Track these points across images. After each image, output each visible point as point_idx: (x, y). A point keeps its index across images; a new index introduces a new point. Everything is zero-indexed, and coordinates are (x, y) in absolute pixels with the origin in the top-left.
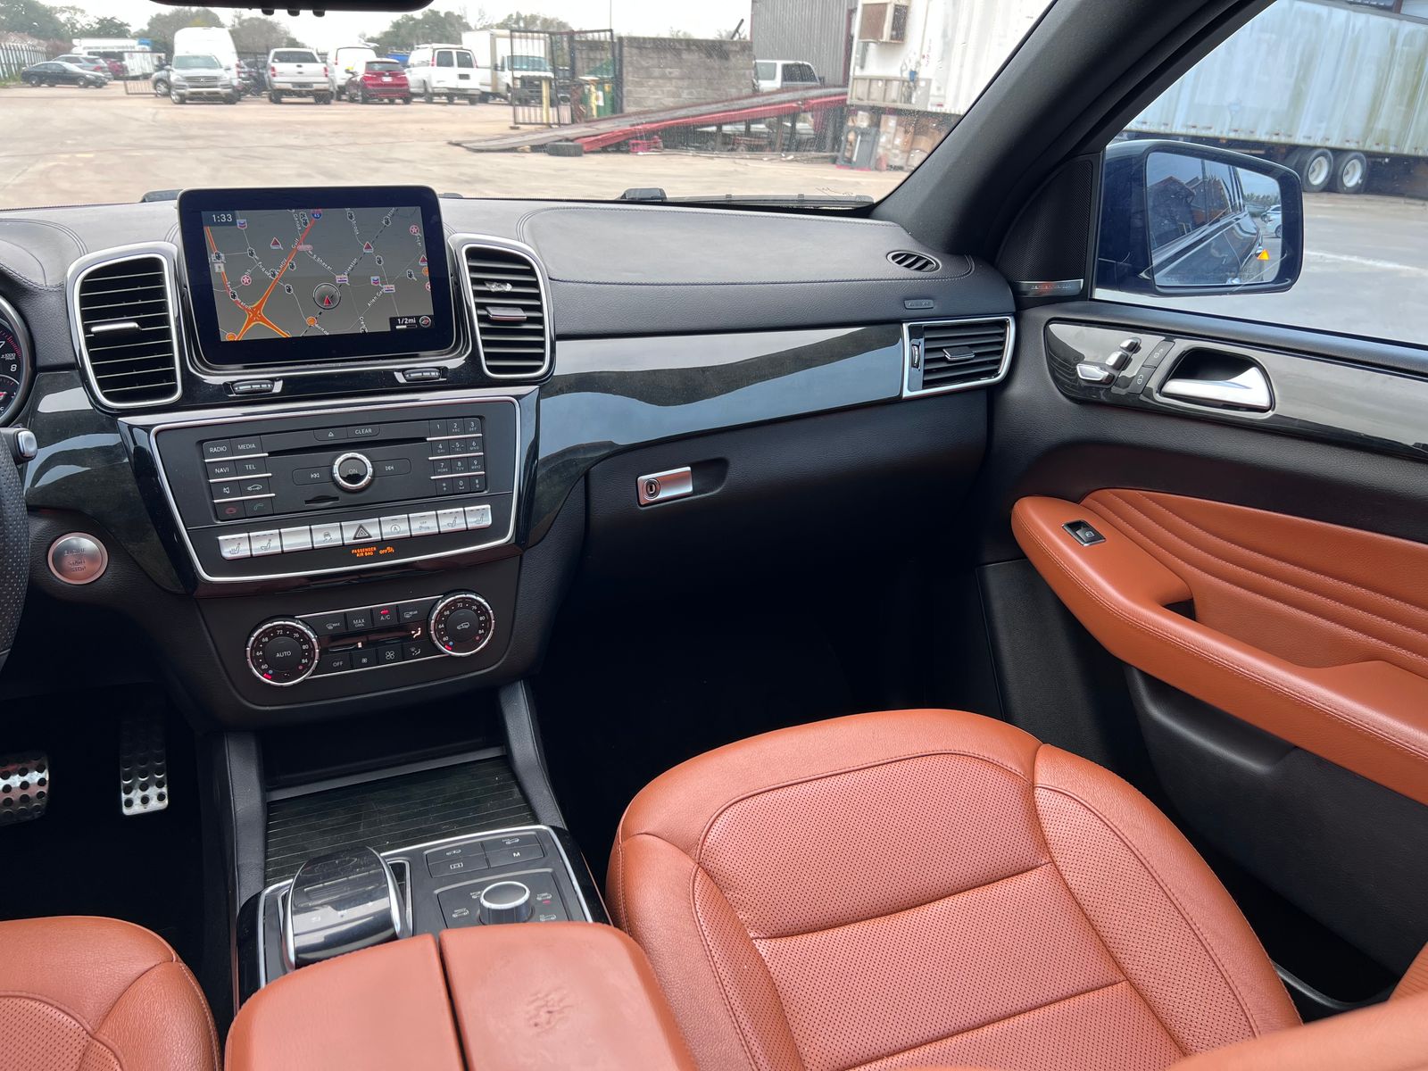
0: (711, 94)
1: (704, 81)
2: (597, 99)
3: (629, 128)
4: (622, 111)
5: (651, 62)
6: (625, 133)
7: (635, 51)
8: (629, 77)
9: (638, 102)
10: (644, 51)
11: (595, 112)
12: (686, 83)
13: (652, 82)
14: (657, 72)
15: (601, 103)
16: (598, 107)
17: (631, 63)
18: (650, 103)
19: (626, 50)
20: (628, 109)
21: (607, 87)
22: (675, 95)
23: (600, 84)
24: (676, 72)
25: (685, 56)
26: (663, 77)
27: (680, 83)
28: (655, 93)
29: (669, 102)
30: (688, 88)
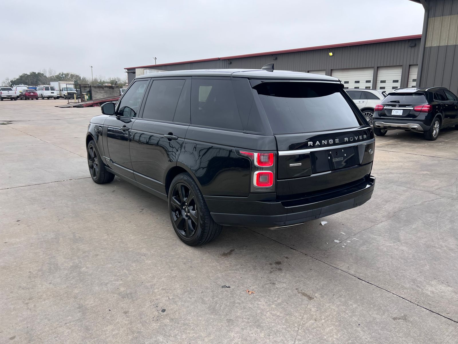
0: (111, 96)
1: (109, 93)
2: (86, 97)
3: (93, 102)
4: (92, 99)
5: (97, 90)
6: (92, 103)
7: (94, 88)
8: (93, 93)
9: (95, 98)
10: (96, 88)
11: (86, 100)
12: (105, 94)
13: (98, 94)
14: (99, 92)
15: (88, 98)
16: (87, 99)
17: (93, 90)
18: (98, 98)
19: (92, 88)
20: (93, 99)
21: (89, 95)
22: (103, 96)
23: (87, 95)
24: (103, 92)
25: (105, 89)
26: (100, 93)
27: (104, 94)
28: (99, 96)
29: (102, 97)
30: (106, 95)
